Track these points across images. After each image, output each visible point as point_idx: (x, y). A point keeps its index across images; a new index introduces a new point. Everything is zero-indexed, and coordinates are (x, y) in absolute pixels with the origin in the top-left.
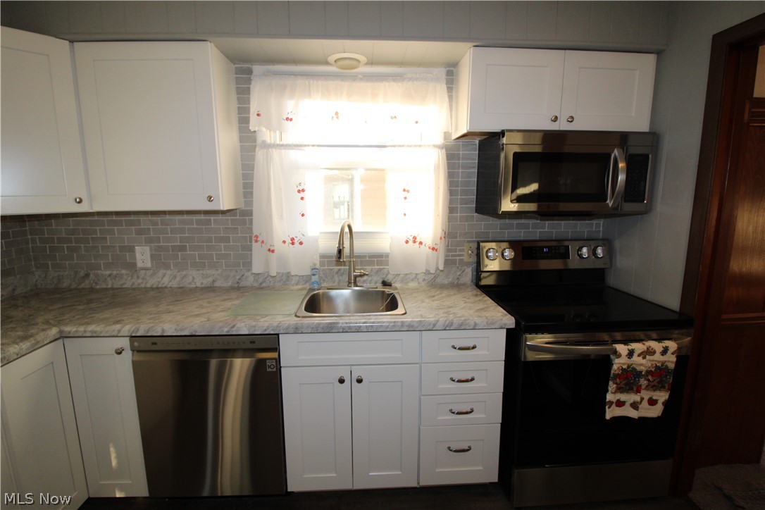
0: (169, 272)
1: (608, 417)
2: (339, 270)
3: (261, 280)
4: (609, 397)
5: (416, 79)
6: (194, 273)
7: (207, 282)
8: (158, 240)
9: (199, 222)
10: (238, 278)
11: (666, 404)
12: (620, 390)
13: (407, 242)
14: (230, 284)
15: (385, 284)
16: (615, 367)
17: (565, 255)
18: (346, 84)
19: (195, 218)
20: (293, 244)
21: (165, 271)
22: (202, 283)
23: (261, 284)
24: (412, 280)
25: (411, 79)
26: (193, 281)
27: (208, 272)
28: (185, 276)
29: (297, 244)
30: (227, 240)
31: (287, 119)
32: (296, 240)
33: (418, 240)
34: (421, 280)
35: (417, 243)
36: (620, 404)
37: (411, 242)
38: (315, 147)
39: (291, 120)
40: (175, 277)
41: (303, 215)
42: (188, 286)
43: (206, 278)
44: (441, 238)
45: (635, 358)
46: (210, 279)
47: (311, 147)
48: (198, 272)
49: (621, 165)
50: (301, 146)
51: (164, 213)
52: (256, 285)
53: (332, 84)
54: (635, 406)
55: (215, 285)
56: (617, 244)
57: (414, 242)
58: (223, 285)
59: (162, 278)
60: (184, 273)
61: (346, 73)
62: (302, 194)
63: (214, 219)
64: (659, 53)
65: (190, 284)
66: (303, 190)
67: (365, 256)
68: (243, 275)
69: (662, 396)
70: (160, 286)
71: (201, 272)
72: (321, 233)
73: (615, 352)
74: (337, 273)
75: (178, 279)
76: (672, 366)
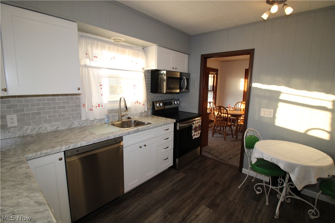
0: (30, 127)
1: (193, 139)
2: (113, 115)
3: (81, 124)
4: (193, 134)
5: (137, 50)
6: (46, 125)
7: (53, 129)
8: (23, 110)
9: (48, 100)
10: (70, 124)
11: (200, 133)
12: (195, 132)
13: (135, 103)
14: (66, 128)
15: (129, 118)
16: (194, 127)
17: (172, 104)
18: (116, 47)
19: (46, 98)
20: (99, 106)
21: (28, 127)
22: (51, 130)
23: (81, 125)
24: (135, 116)
25: (135, 49)
26: (45, 129)
27: (54, 123)
28: (41, 127)
29: (101, 106)
30: (64, 107)
31: (95, 57)
32: (100, 105)
33: (139, 102)
34: (138, 116)
35: (138, 103)
36: (194, 135)
37: (136, 103)
38: (106, 69)
39: (97, 57)
40: (35, 129)
41: (102, 95)
42: (43, 132)
43: (53, 126)
44: (145, 101)
45: (197, 124)
46: (56, 127)
47: (104, 69)
48: (48, 124)
49: (185, 80)
50: (100, 68)
51: (27, 96)
52: (79, 126)
53: (111, 46)
54: (197, 135)
55: (58, 129)
56: (180, 100)
57: (137, 103)
58: (62, 129)
59: (26, 131)
60: (40, 126)
61: (117, 43)
62: (101, 87)
63: (57, 98)
64: (189, 55)
65: (44, 131)
66: (101, 85)
67: (115, 110)
68: (73, 123)
69: (200, 132)
70: (25, 135)
71: (50, 124)
72: (108, 102)
73: (194, 124)
74: (112, 117)
75: (36, 129)
76: (201, 125)
